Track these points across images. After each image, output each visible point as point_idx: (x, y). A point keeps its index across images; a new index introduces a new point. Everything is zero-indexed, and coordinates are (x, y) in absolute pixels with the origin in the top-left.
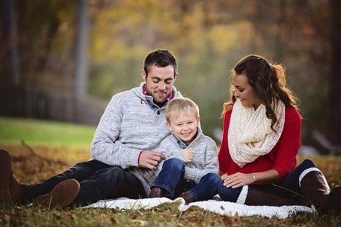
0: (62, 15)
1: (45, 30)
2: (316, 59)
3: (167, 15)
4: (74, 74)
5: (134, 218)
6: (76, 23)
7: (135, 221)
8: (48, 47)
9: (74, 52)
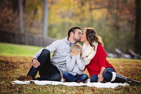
0: (38, 7)
1: (33, 12)
2: (130, 22)
3: (76, 6)
4: (43, 28)
5: (61, 89)
6: (44, 9)
7: (61, 90)
8: (33, 18)
9: (43, 20)
